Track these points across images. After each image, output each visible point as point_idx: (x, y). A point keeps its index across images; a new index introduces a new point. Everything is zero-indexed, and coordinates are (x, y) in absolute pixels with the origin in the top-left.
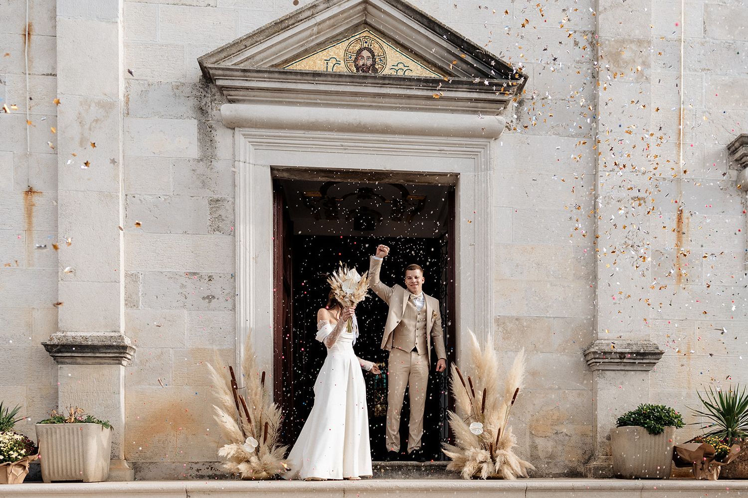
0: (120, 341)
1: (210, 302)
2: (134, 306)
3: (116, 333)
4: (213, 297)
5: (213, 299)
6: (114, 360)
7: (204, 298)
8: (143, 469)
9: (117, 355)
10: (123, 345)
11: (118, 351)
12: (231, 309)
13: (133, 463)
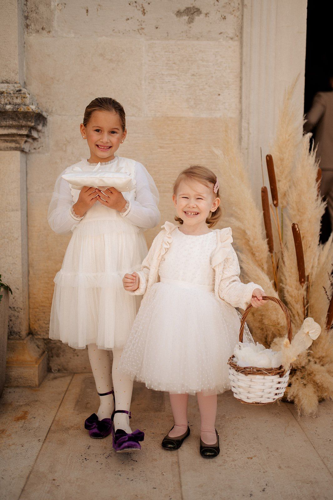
0: (18, 101)
1: (191, 21)
2: (43, 29)
3: (10, 85)
4: (198, 11)
5: (198, 15)
6: (6, 141)
7: (179, 13)
8: (64, 351)
9: (14, 131)
10: (26, 110)
11: (15, 123)
12: (231, 35)
13: (44, 339)
